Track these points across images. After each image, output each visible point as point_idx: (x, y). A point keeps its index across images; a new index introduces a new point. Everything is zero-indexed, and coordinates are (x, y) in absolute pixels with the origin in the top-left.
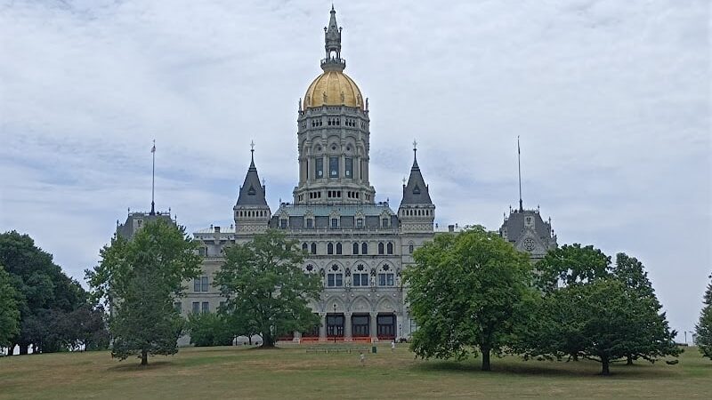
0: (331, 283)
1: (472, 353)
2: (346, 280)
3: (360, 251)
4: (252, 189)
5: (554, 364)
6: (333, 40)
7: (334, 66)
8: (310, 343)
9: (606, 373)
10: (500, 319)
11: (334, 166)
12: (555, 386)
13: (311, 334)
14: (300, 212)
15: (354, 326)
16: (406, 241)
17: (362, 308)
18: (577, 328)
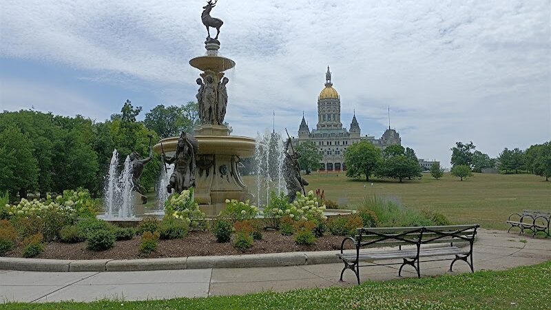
0: (328, 154)
1: (363, 176)
2: (333, 153)
3: (337, 144)
4: (304, 126)
5: (387, 179)
6: (329, 77)
7: (329, 85)
8: (321, 172)
9: (401, 182)
10: (371, 167)
11: (329, 116)
12: (382, 186)
13: (322, 169)
14: (318, 132)
15: (336, 167)
16: (352, 141)
17: (338, 161)
18: (392, 169)
